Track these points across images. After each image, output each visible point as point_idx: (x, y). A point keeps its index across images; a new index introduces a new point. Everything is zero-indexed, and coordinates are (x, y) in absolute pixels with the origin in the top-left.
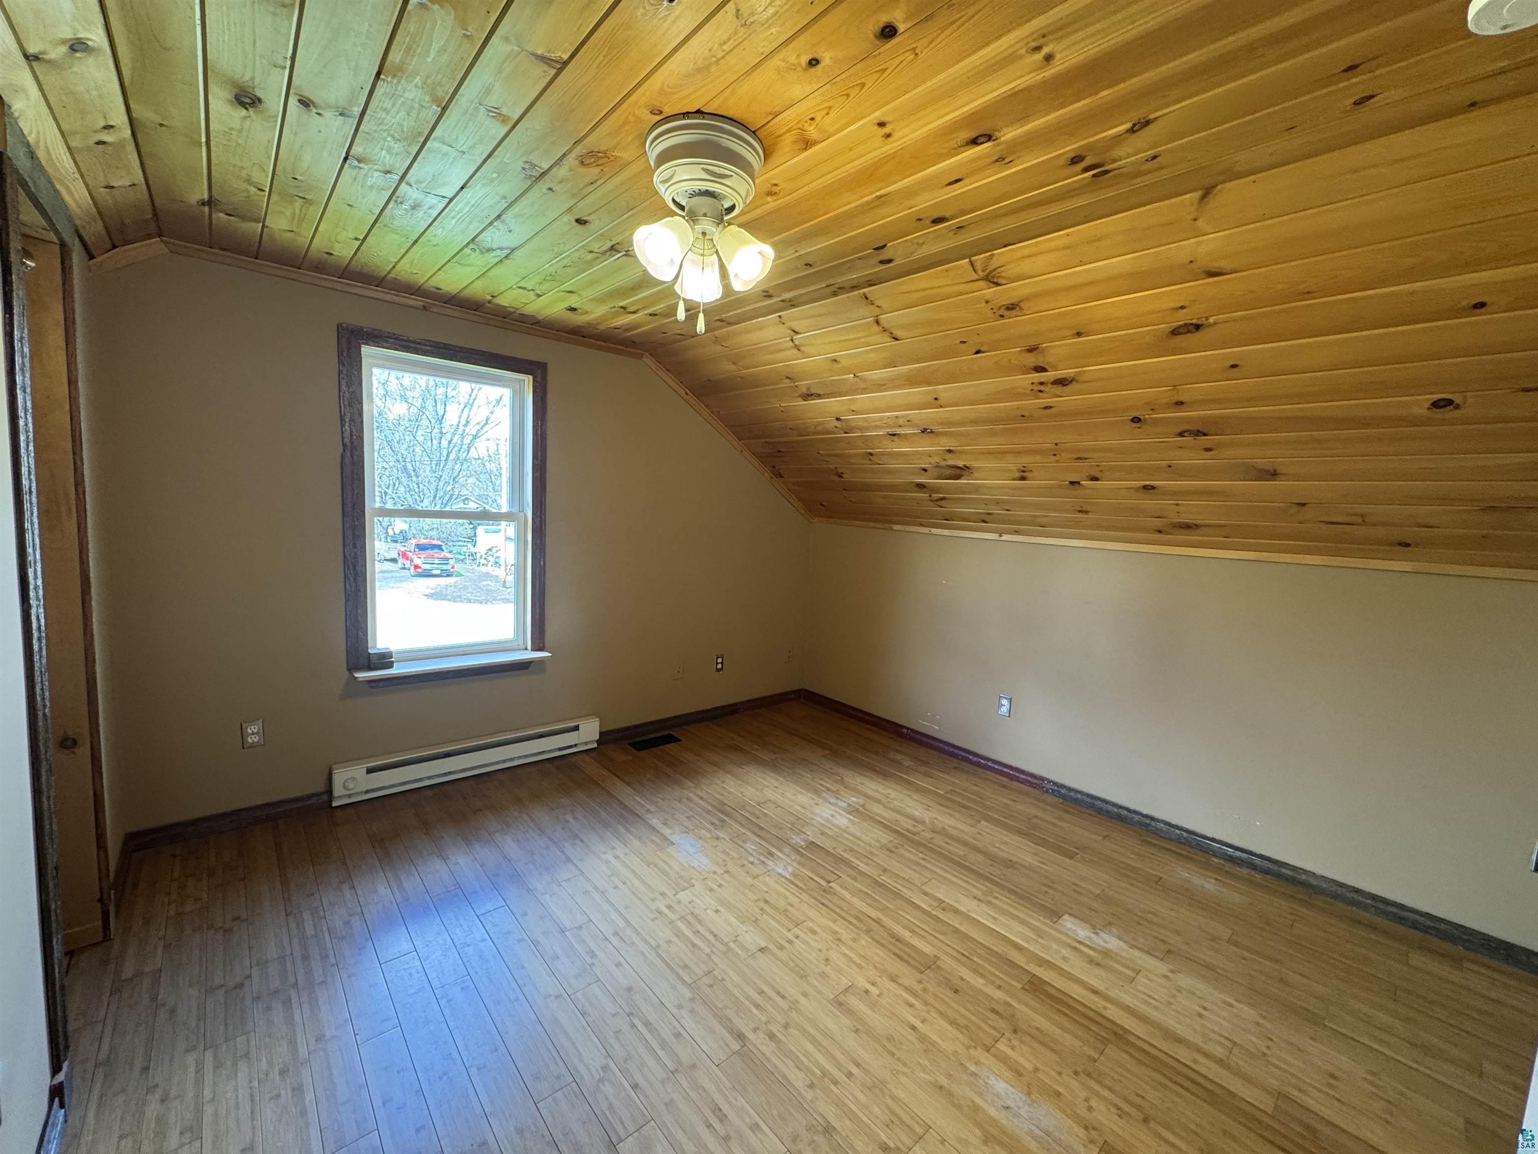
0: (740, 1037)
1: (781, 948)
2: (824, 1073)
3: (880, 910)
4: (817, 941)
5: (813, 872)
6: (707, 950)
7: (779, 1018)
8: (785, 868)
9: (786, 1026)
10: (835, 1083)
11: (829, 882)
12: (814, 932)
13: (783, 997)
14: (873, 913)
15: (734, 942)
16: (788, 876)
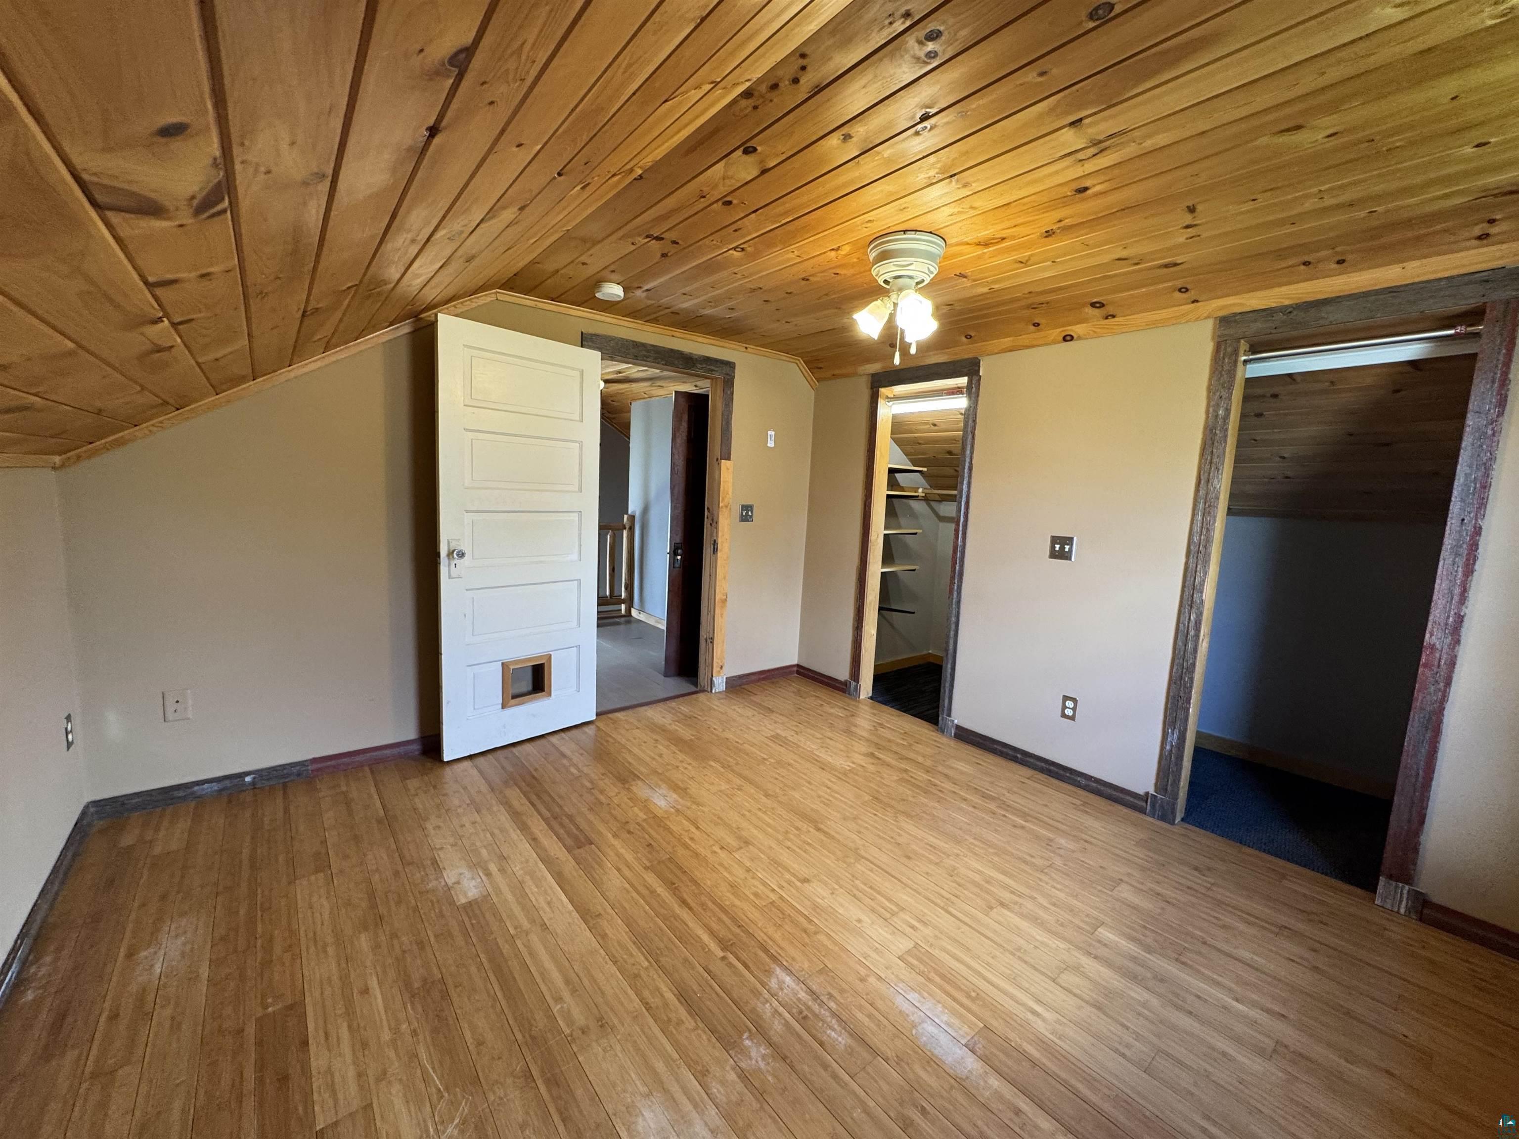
0: (819, 829)
1: (790, 883)
2: (765, 813)
3: (676, 917)
4: (755, 886)
5: (741, 975)
6: (857, 882)
7: (792, 837)
8: (781, 983)
9: (787, 832)
10: (760, 809)
11: (723, 958)
12: (756, 895)
13: (788, 848)
14: (684, 914)
15: (834, 889)
16: (778, 971)
